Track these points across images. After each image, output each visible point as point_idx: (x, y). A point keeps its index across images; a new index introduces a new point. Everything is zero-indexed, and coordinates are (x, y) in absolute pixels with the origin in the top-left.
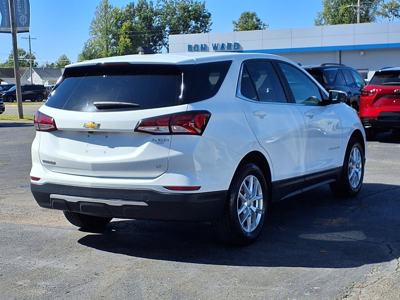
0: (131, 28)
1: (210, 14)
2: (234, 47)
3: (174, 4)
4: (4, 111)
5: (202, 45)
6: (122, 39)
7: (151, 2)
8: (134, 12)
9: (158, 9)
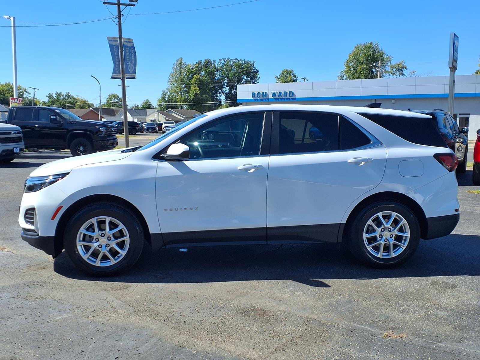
0: (199, 80)
1: (258, 71)
2: (289, 95)
3: (231, 63)
4: (117, 145)
5: (263, 93)
6: (192, 87)
7: (214, 60)
8: (201, 67)
9: (219, 66)
